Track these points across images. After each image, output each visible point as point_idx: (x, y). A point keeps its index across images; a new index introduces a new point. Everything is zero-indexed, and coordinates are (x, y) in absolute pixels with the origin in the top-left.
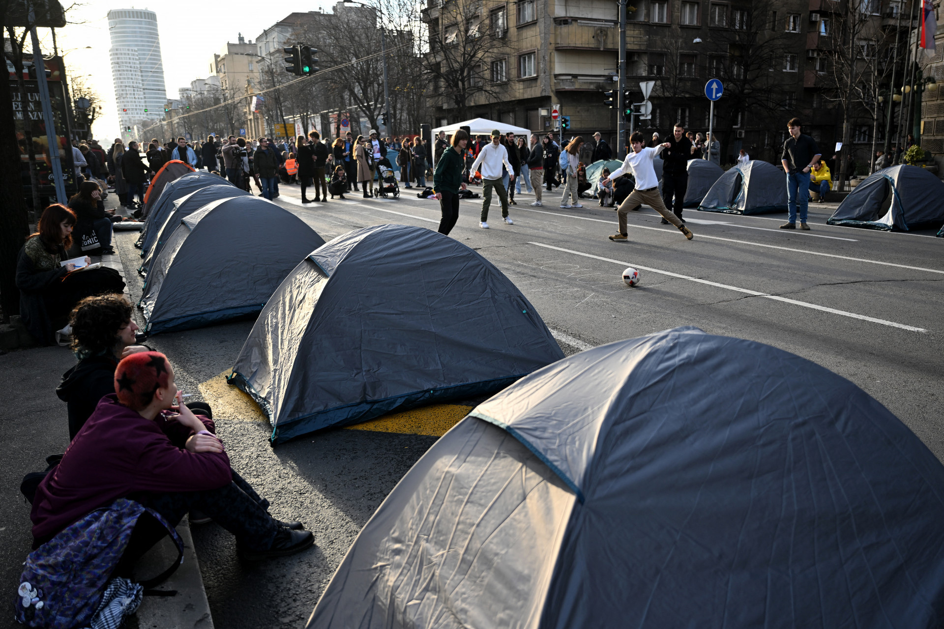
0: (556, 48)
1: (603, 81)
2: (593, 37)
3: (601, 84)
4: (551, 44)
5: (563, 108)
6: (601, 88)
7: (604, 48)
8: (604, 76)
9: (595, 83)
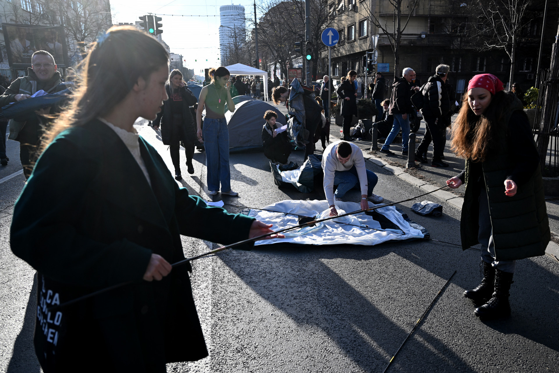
0: (380, 15)
1: (416, 38)
2: (408, 7)
3: (413, 41)
4: (376, 12)
5: (384, 57)
6: (412, 43)
7: (416, 15)
8: (415, 35)
9: (408, 39)
